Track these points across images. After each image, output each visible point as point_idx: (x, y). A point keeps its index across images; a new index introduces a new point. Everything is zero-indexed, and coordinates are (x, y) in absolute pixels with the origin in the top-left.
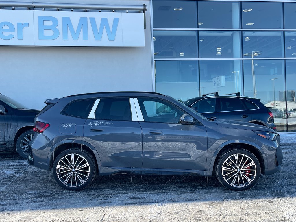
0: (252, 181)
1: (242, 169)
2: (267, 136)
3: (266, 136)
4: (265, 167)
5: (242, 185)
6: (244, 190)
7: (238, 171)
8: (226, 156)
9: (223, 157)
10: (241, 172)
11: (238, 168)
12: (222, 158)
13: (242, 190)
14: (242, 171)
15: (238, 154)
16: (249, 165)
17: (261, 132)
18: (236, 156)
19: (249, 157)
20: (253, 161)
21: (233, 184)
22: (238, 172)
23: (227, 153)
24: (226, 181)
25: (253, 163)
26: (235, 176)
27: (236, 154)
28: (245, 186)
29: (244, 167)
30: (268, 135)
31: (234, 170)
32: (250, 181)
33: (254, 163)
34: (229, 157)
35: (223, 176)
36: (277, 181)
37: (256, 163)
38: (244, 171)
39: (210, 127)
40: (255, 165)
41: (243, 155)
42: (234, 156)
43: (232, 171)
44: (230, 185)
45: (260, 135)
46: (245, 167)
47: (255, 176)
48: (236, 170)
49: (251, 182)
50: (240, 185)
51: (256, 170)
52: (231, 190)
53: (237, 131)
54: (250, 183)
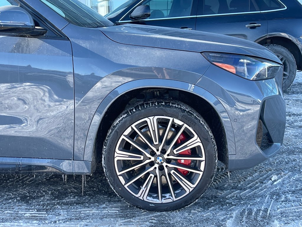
0: (194, 186)
1: (168, 155)
2: (240, 68)
3: (236, 69)
4: (229, 151)
5: (168, 195)
6: (173, 210)
7: (158, 161)
8: (125, 122)
9: (117, 124)
10: (165, 164)
11: (158, 153)
12: (114, 127)
13: (166, 210)
14: (169, 161)
15: (156, 117)
16: (186, 146)
17: (224, 55)
18: (152, 121)
19: (185, 125)
20: (196, 136)
21: (143, 194)
22: (158, 163)
23: (128, 115)
24: (126, 186)
25: (195, 142)
26: (148, 174)
27: (151, 118)
28: (175, 200)
29: (172, 151)
30: (242, 64)
31: (146, 158)
32: (188, 187)
33: (199, 140)
34: (133, 126)
35: (118, 174)
36: (273, 179)
37: (204, 140)
38: (173, 161)
39: (85, 44)
40: (201, 144)
41: (171, 119)
42: (146, 122)
43: (141, 162)
44: (137, 196)
45: (219, 64)
46: (175, 151)
47: (201, 173)
48: (153, 159)
49: (191, 189)
50: (162, 197)
51: (203, 158)
52: (140, 208)
53: (158, 53)
54: (188, 192)
